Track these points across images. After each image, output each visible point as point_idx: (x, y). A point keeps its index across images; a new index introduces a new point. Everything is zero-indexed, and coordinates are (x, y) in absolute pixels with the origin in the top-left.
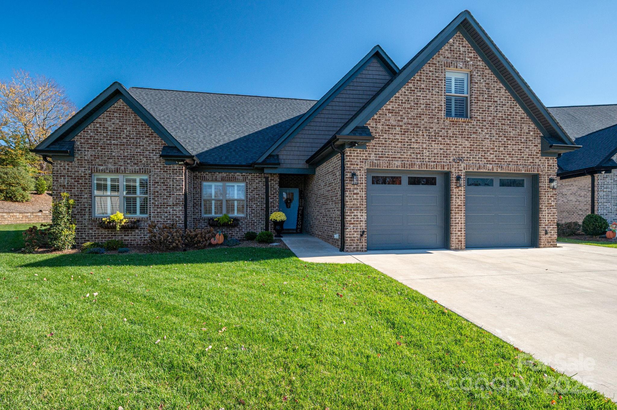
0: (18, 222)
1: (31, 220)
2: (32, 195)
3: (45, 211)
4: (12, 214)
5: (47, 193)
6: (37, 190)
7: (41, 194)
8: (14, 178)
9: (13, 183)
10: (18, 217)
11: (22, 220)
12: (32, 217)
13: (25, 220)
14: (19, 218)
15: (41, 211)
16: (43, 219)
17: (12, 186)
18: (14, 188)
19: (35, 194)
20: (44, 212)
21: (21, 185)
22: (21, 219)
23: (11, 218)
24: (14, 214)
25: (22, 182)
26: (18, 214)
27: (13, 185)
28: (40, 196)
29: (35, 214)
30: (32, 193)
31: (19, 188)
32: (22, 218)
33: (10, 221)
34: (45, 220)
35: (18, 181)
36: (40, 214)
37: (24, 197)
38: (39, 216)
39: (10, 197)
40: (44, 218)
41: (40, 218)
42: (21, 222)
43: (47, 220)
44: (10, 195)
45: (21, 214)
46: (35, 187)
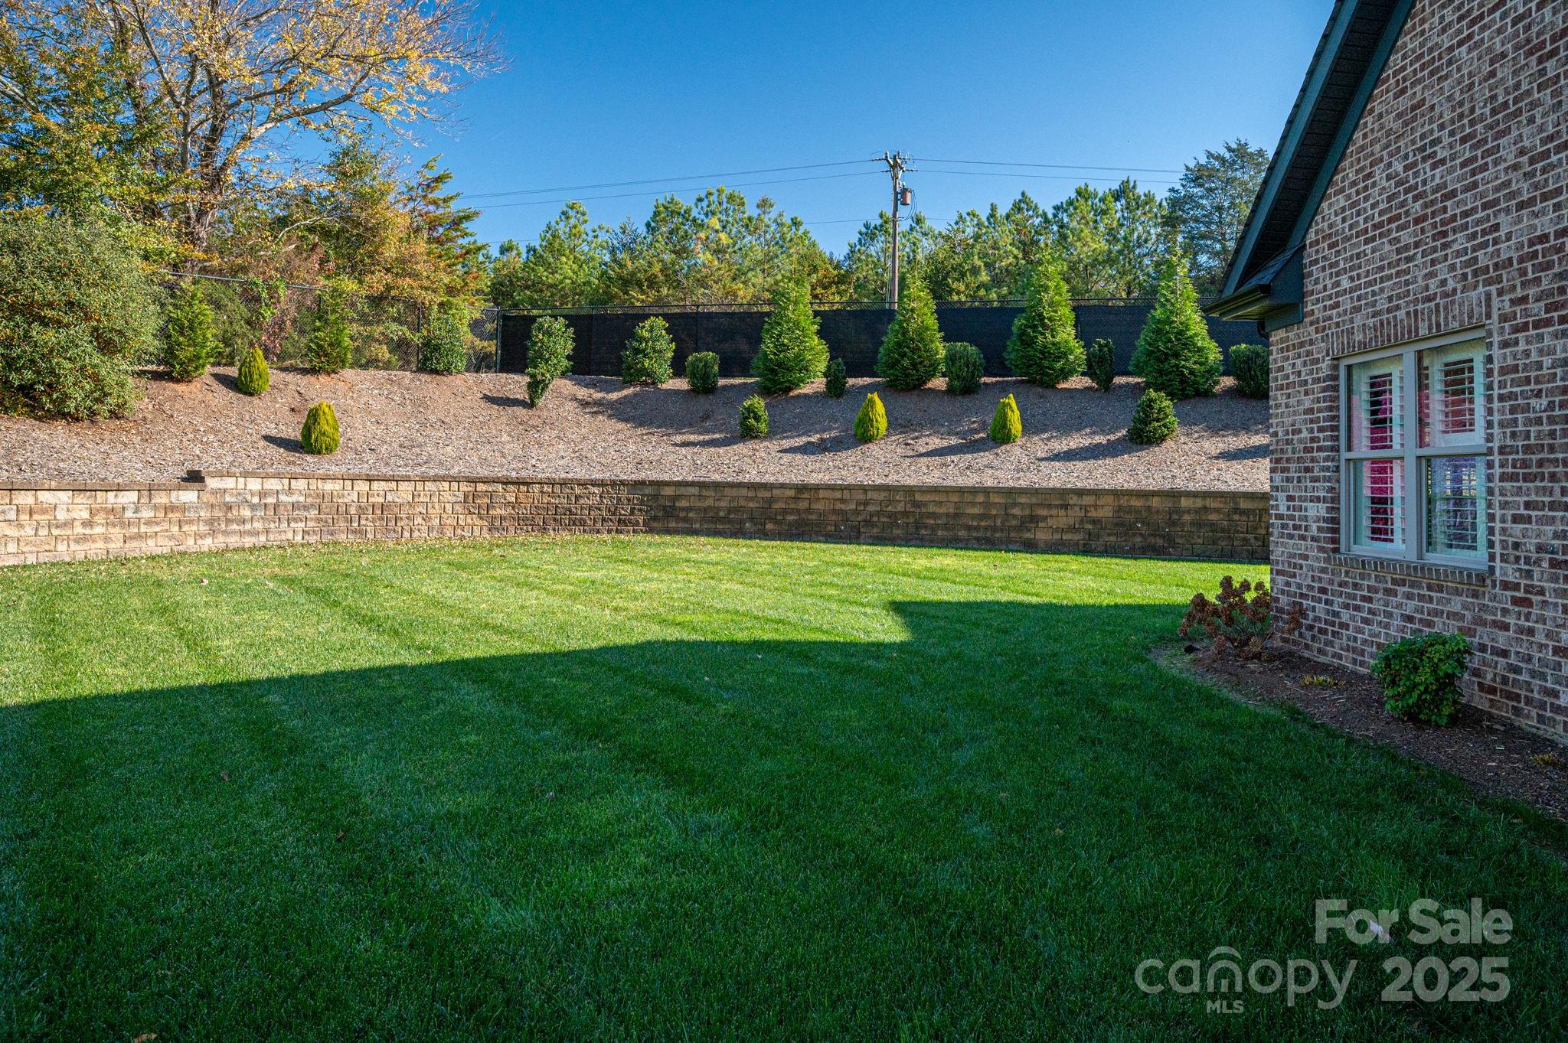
0: (62, 547)
1: (139, 536)
2: (143, 382)
3: (221, 475)
4: (25, 499)
5: (216, 376)
6: (169, 355)
7: (184, 377)
8: (55, 273)
9: (50, 305)
10: (62, 515)
11: (82, 539)
12: (146, 514)
13: (107, 539)
14: (69, 524)
15: (195, 478)
16: (203, 528)
17: (44, 322)
18: (50, 336)
19: (157, 376)
20: (212, 483)
21: (88, 317)
22: (79, 529)
23: (21, 526)
24: (44, 496)
25: (96, 299)
26: (64, 496)
27: (49, 313)
28: (181, 388)
29: (161, 498)
30: (141, 374)
31: (81, 332)
32: (85, 524)
33: (12, 547)
34: (213, 533)
35: (75, 294)
36: (189, 496)
37: (101, 393)
38: (183, 508)
39: (26, 389)
40: (211, 522)
41: (190, 522)
42: (80, 551)
43: (226, 533)
44: (28, 375)
45: (80, 498)
46: (163, 334)
